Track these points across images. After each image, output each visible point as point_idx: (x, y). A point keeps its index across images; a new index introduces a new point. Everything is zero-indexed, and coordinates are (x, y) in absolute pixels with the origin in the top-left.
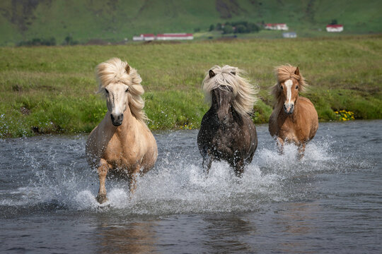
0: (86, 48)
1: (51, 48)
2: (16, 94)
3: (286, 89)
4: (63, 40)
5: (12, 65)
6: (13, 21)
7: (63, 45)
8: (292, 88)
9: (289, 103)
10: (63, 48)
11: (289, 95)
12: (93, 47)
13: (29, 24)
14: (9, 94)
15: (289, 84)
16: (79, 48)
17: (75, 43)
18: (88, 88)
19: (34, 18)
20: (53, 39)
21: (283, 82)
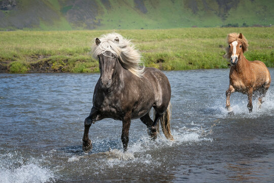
0: (253, 28)
1: (236, 28)
2: (221, 49)
3: (233, 47)
4: (242, 24)
5: (219, 35)
6: (219, 15)
7: (242, 27)
8: (237, 46)
9: (235, 56)
10: (242, 28)
11: (235, 51)
12: (256, 28)
13: (227, 17)
14: (217, 49)
15: (235, 44)
16: (250, 28)
17: (247, 26)
18: (254, 47)
19: (229, 14)
20: (237, 24)
21: (231, 43)
